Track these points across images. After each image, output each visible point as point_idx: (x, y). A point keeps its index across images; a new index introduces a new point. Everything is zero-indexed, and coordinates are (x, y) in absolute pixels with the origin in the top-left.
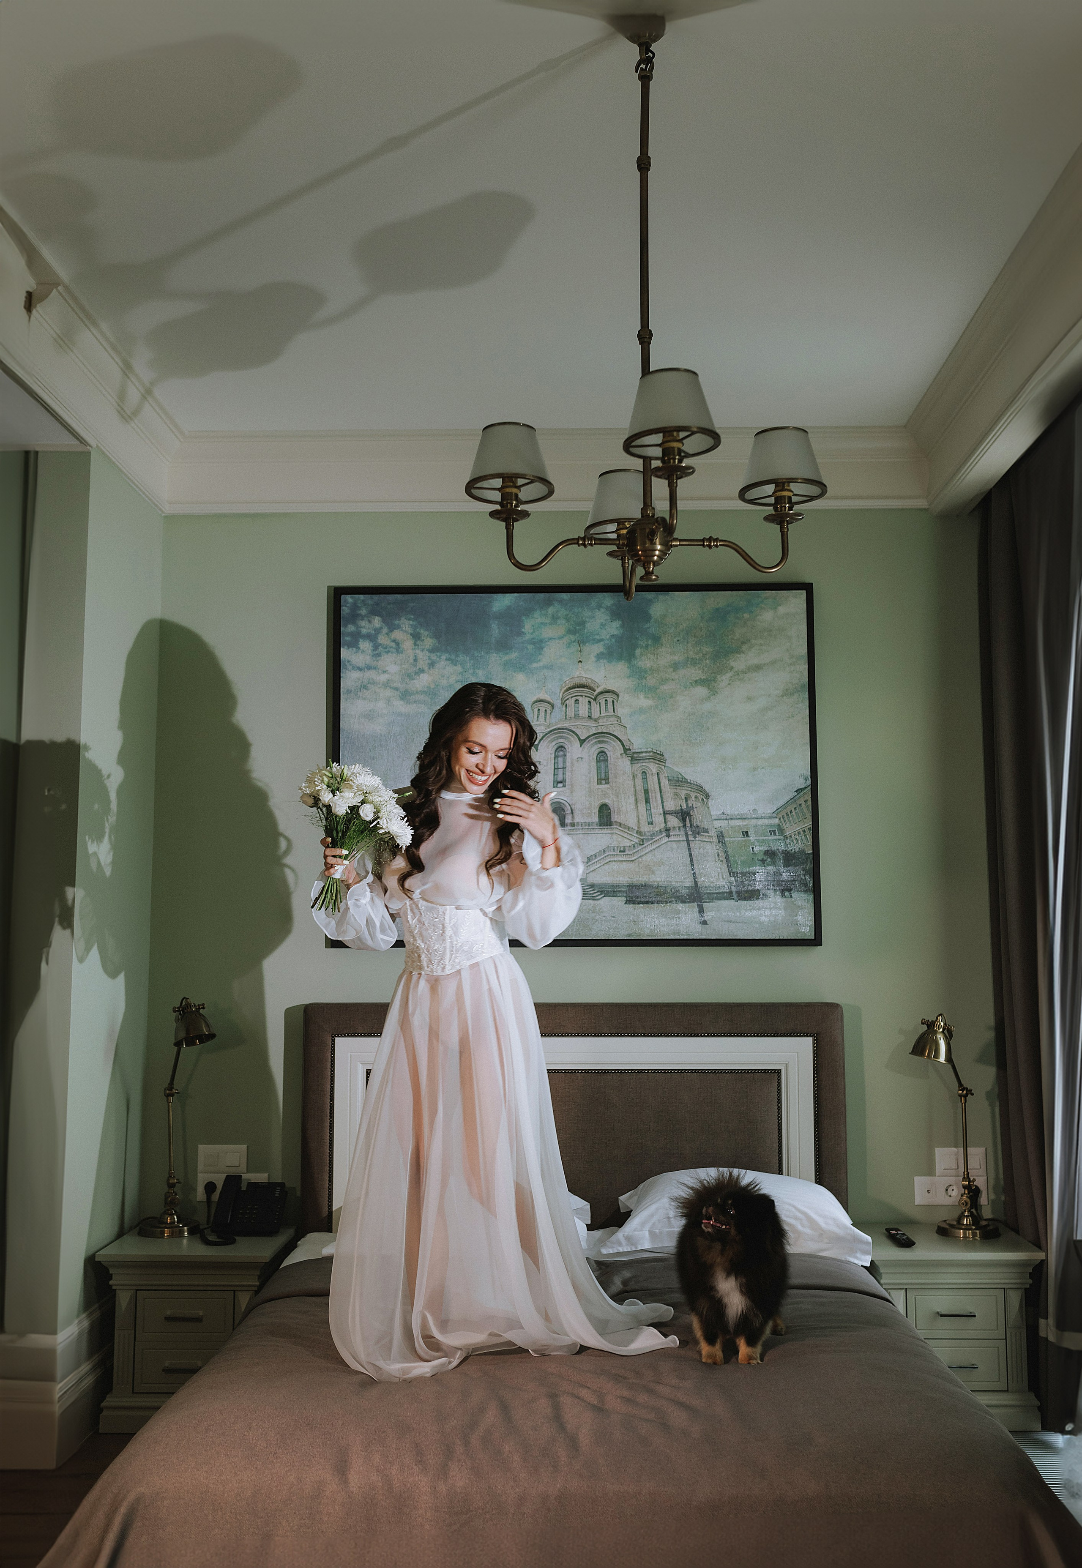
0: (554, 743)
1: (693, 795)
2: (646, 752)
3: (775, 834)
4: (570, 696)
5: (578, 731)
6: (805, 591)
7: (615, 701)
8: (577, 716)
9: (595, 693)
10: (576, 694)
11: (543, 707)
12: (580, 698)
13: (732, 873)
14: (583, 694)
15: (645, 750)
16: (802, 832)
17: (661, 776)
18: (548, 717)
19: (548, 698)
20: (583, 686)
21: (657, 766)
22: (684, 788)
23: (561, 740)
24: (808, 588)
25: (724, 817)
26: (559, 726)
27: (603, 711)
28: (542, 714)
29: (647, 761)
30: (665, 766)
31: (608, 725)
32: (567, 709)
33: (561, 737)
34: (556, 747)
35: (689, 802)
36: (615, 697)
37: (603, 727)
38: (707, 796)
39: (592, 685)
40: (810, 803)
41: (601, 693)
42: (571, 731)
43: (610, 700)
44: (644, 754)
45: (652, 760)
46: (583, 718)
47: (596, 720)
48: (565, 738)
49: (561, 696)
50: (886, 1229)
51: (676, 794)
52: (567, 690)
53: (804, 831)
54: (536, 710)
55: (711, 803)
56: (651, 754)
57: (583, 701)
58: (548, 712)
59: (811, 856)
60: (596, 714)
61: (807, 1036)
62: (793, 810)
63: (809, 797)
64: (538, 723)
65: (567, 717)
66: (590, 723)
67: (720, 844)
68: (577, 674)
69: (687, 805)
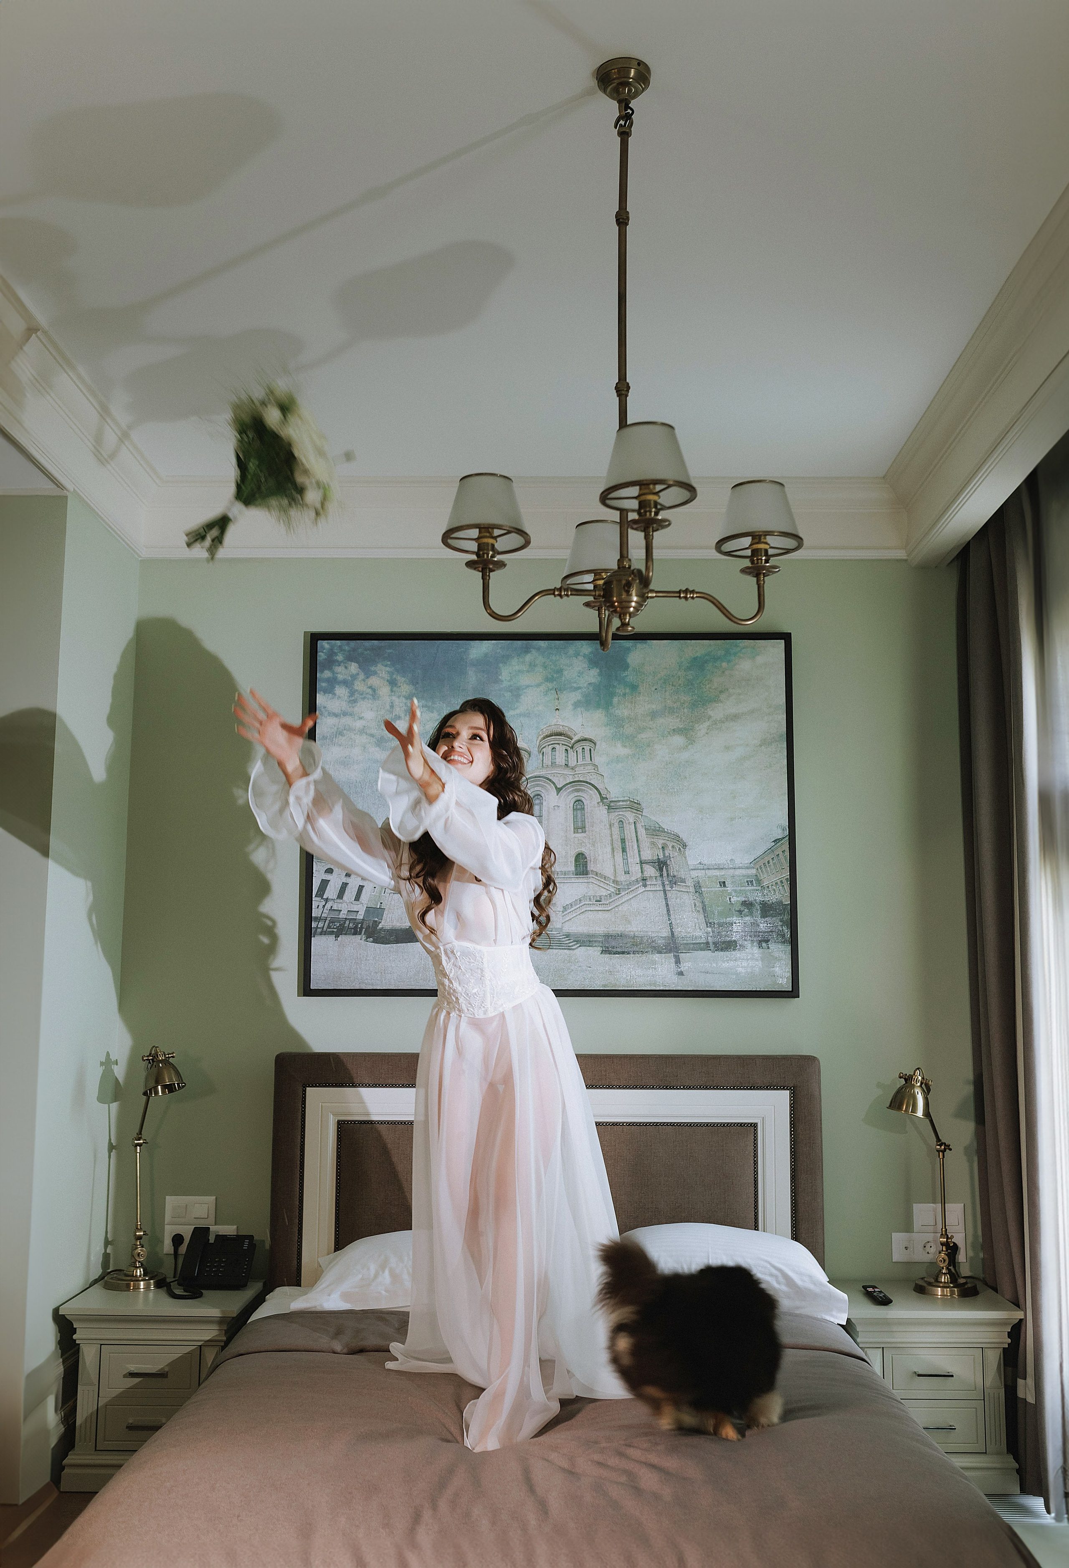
1: (670, 844)
2: (623, 801)
3: (752, 885)
4: (547, 744)
5: (554, 780)
7: (592, 750)
8: (553, 764)
9: (572, 741)
10: (555, 742)
12: (557, 746)
13: (709, 924)
14: (560, 742)
15: (622, 799)
16: (779, 883)
17: (638, 825)
20: (560, 734)
21: (635, 815)
22: (660, 838)
23: (536, 789)
24: (786, 637)
25: (701, 867)
26: (536, 774)
27: (580, 759)
29: (624, 809)
30: (642, 815)
31: (584, 773)
32: (544, 758)
33: (538, 785)
35: (666, 852)
36: (592, 745)
37: (580, 775)
38: (685, 846)
39: (569, 733)
40: (787, 853)
41: (579, 741)
42: (548, 779)
43: (587, 749)
44: (621, 803)
45: (629, 809)
46: (560, 766)
48: (542, 786)
49: (538, 744)
50: (863, 1287)
51: (653, 843)
52: (544, 738)
53: (782, 882)
55: (687, 852)
56: (628, 803)
57: (561, 749)
59: (789, 907)
60: (572, 763)
61: (784, 1089)
62: (771, 861)
63: (786, 847)
65: (544, 765)
66: (567, 772)
67: (697, 895)
68: (554, 722)
69: (664, 854)
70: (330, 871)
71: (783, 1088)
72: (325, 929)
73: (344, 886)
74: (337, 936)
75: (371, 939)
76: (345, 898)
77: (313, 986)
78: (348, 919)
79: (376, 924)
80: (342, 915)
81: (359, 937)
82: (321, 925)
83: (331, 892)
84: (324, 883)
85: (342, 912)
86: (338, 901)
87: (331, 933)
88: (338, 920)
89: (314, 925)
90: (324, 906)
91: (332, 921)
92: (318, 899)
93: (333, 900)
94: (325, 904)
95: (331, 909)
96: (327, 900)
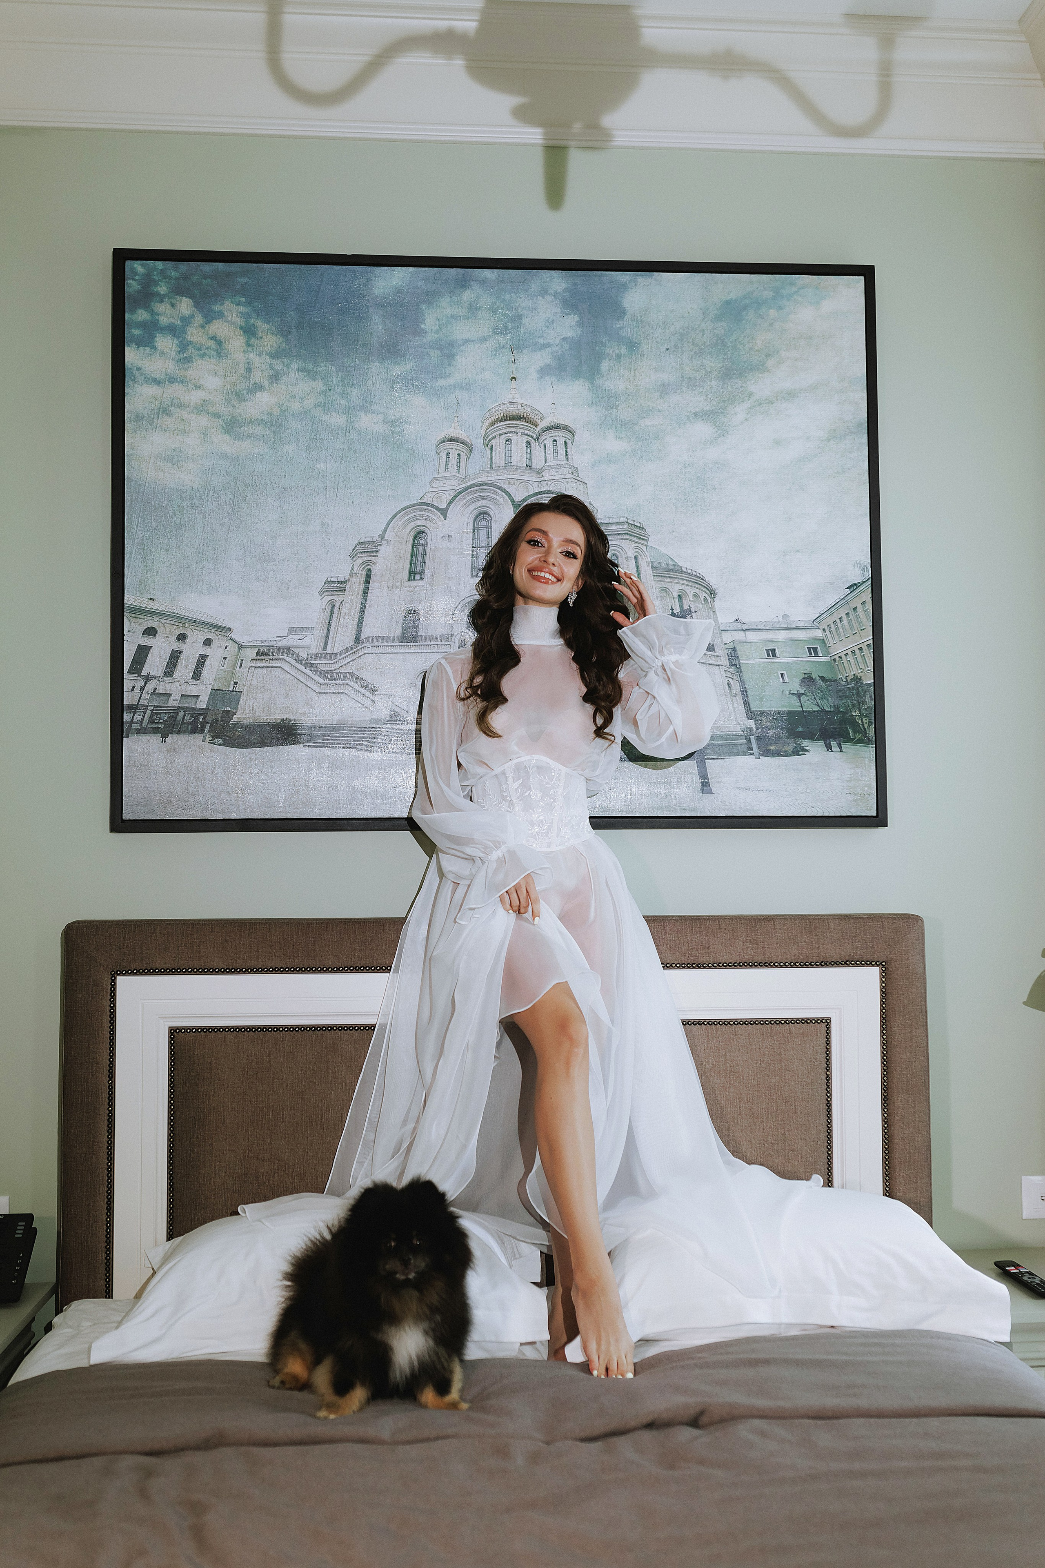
0: (472, 507)
1: (690, 591)
2: (617, 523)
3: (816, 654)
4: (498, 433)
5: (510, 489)
6: (862, 278)
7: (569, 442)
8: (508, 465)
9: (539, 429)
10: (508, 430)
11: (455, 449)
12: (514, 437)
13: (750, 714)
14: (518, 430)
15: (615, 521)
16: (857, 651)
17: (640, 562)
18: (463, 464)
19: (461, 434)
20: (519, 418)
21: (637, 545)
22: (676, 581)
23: (484, 503)
24: (867, 273)
25: (739, 626)
26: (480, 480)
27: (550, 457)
28: (453, 460)
29: (619, 537)
30: (647, 546)
31: (557, 480)
32: (494, 454)
33: (483, 498)
34: (475, 513)
35: (684, 602)
36: (569, 435)
37: (549, 483)
38: (713, 593)
39: (532, 416)
40: (869, 606)
41: (548, 428)
42: (500, 488)
43: (561, 441)
44: (614, 527)
45: (627, 537)
46: (518, 468)
47: (538, 472)
48: (492, 500)
49: (483, 432)
50: (996, 1264)
51: (665, 590)
52: (493, 424)
53: (853, 652)
54: (443, 454)
55: (717, 604)
56: (626, 526)
57: (519, 441)
58: (464, 457)
59: (872, 688)
60: (538, 463)
61: (871, 965)
62: (844, 617)
63: (867, 596)
64: (447, 474)
65: (493, 466)
66: (530, 477)
67: (733, 670)
68: (508, 397)
69: (681, 607)
70: (151, 632)
71: (870, 963)
72: (144, 724)
73: (175, 656)
74: (164, 736)
75: (220, 740)
76: (177, 675)
77: (126, 816)
78: (182, 708)
79: (228, 715)
80: (173, 702)
81: (200, 737)
82: (138, 717)
83: (154, 664)
84: (143, 652)
85: (172, 698)
86: (167, 679)
87: (156, 731)
88: (167, 710)
89: (127, 717)
90: (142, 689)
91: (156, 711)
92: (132, 676)
93: (158, 678)
94: (145, 685)
95: (154, 693)
96: (147, 678)
